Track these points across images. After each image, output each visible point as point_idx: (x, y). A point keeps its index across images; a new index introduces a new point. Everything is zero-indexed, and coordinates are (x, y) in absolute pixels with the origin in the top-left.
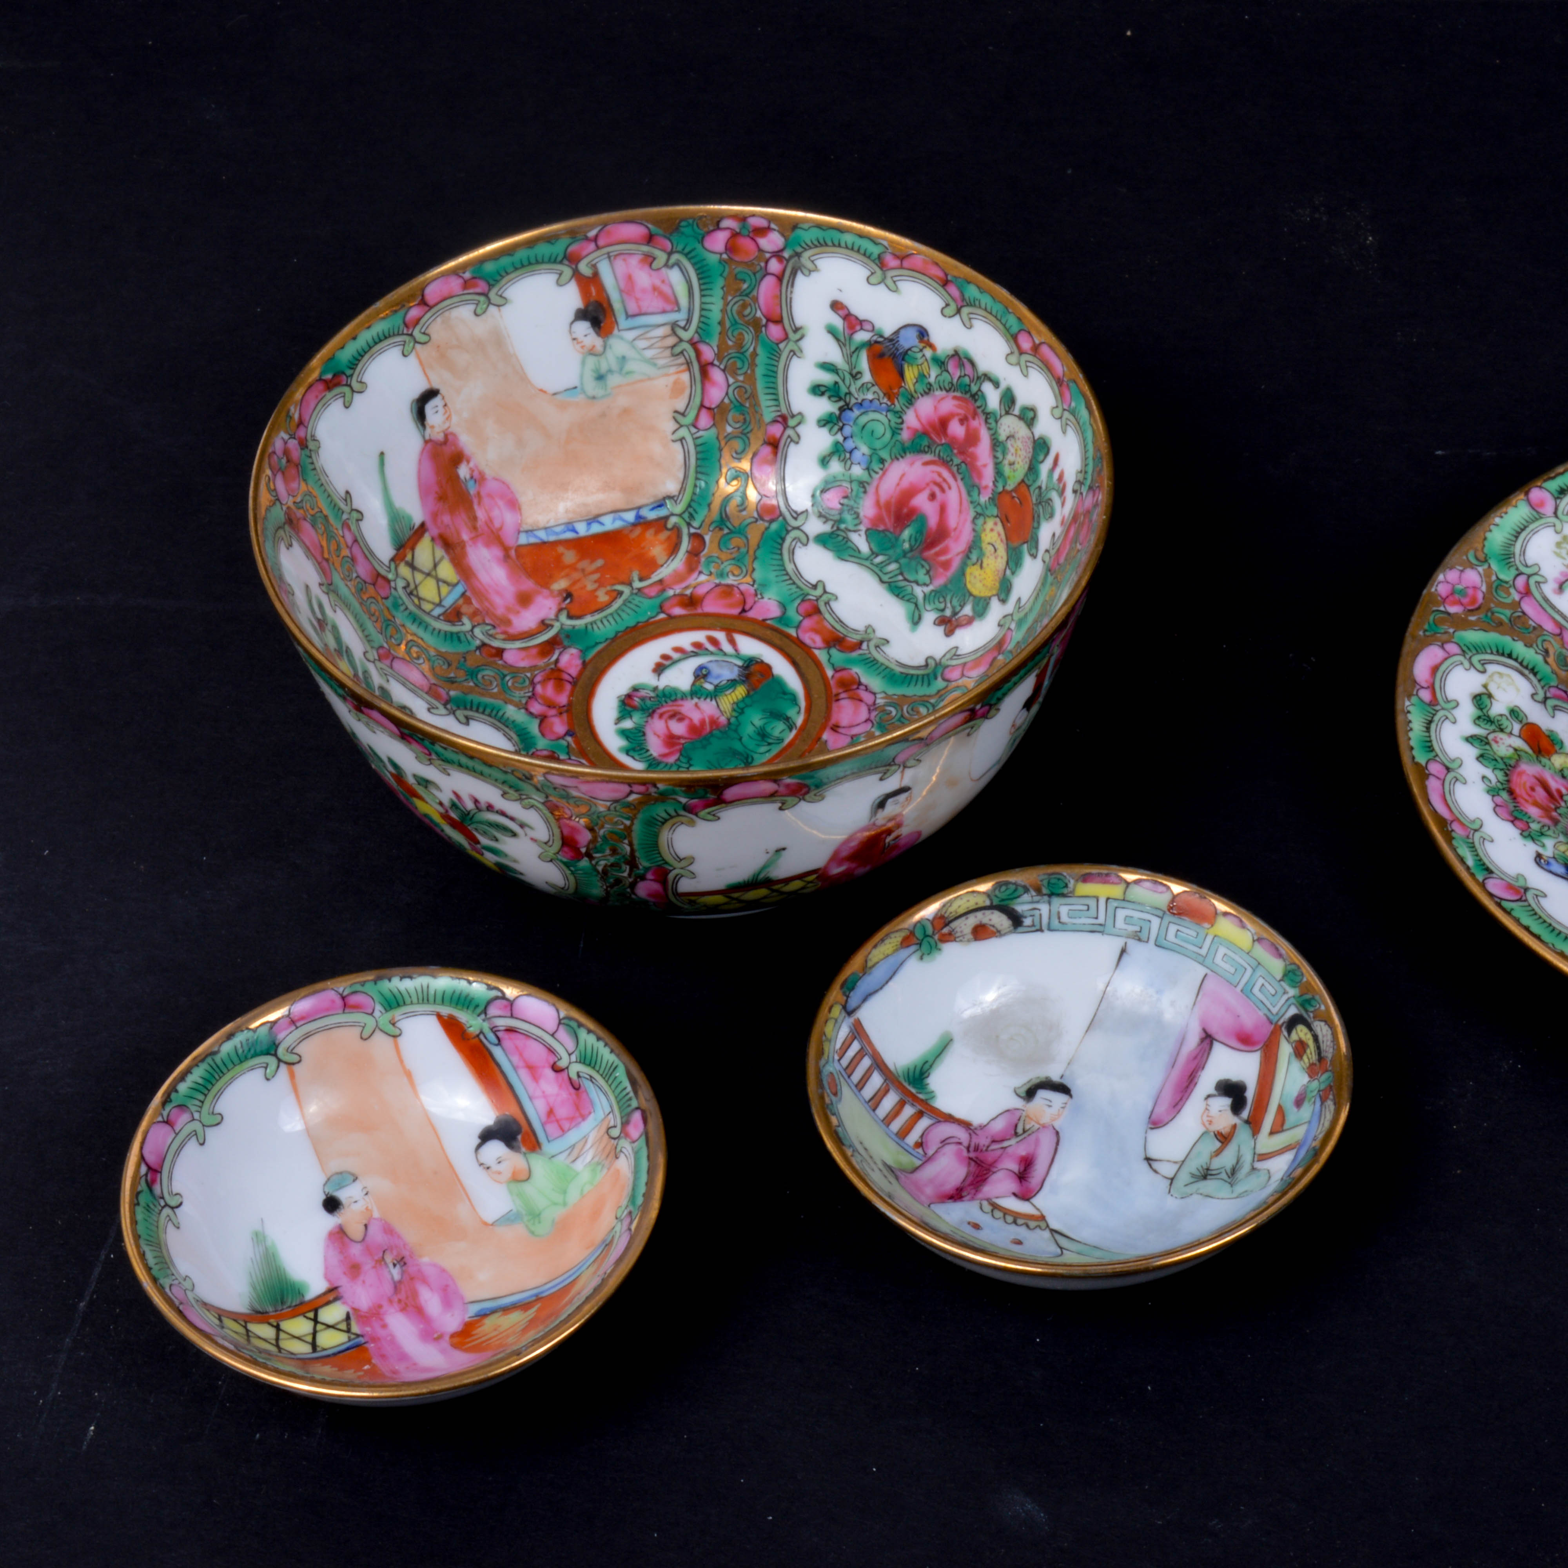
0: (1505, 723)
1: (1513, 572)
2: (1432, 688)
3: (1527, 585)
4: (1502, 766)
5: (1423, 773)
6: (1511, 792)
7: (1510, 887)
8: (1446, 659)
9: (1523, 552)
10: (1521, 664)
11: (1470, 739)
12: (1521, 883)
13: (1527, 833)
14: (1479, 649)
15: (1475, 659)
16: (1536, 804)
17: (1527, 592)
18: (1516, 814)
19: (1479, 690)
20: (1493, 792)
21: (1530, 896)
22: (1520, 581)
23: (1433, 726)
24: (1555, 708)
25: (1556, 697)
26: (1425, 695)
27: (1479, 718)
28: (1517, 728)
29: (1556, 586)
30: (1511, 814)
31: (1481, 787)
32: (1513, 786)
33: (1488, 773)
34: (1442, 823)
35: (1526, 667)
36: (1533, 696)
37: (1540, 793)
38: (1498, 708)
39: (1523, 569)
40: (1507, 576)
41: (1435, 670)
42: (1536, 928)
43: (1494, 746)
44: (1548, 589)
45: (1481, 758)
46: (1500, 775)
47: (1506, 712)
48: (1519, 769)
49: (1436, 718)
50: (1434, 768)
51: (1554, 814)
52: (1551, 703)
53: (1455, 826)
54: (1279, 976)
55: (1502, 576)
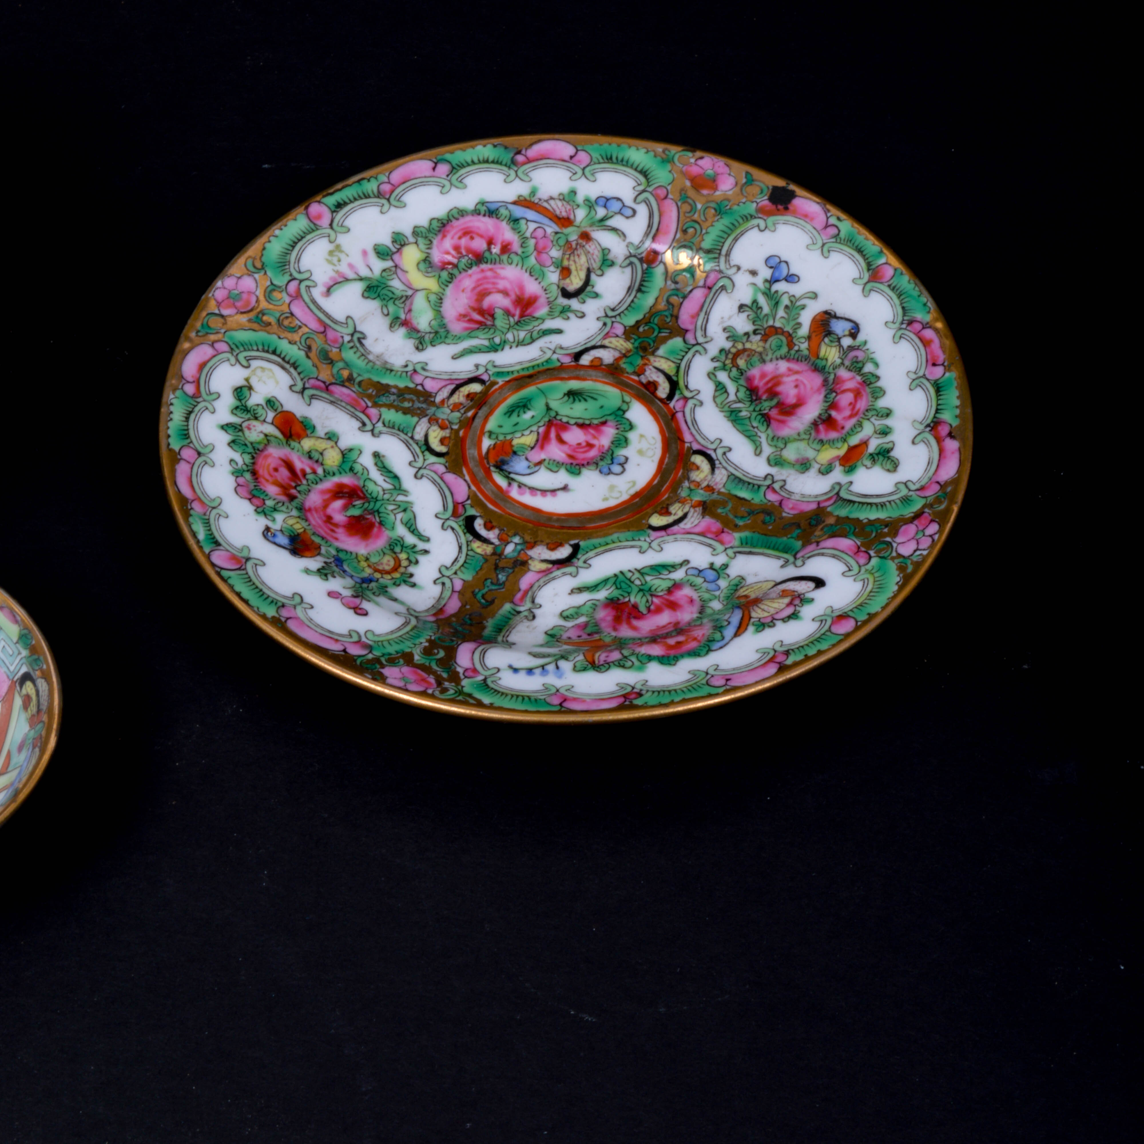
0: (260, 411)
1: (287, 278)
2: (197, 382)
3: (298, 290)
4: (250, 450)
5: (175, 458)
6: (254, 473)
7: (234, 558)
8: (214, 356)
9: (298, 260)
10: (283, 359)
11: (225, 427)
12: (245, 554)
13: (261, 510)
14: (246, 346)
15: (241, 357)
16: (277, 483)
17: (297, 296)
18: (255, 493)
19: (242, 382)
20: (237, 473)
21: (249, 566)
22: (293, 286)
23: (192, 416)
24: (312, 397)
25: (314, 387)
26: (190, 389)
27: (237, 408)
28: (271, 415)
29: (325, 289)
30: (250, 493)
31: (228, 468)
32: (257, 467)
33: (237, 457)
34: (184, 501)
35: (288, 362)
36: (291, 387)
37: (284, 472)
38: (256, 399)
39: (296, 275)
40: (280, 281)
41: (202, 366)
42: (246, 593)
43: (247, 432)
44: (317, 293)
45: (232, 443)
46: (247, 458)
47: (263, 403)
48: (266, 453)
49: (197, 409)
50: (187, 454)
51: (293, 491)
52: (308, 393)
53: (196, 505)
54: (15, 639)
55: (275, 282)
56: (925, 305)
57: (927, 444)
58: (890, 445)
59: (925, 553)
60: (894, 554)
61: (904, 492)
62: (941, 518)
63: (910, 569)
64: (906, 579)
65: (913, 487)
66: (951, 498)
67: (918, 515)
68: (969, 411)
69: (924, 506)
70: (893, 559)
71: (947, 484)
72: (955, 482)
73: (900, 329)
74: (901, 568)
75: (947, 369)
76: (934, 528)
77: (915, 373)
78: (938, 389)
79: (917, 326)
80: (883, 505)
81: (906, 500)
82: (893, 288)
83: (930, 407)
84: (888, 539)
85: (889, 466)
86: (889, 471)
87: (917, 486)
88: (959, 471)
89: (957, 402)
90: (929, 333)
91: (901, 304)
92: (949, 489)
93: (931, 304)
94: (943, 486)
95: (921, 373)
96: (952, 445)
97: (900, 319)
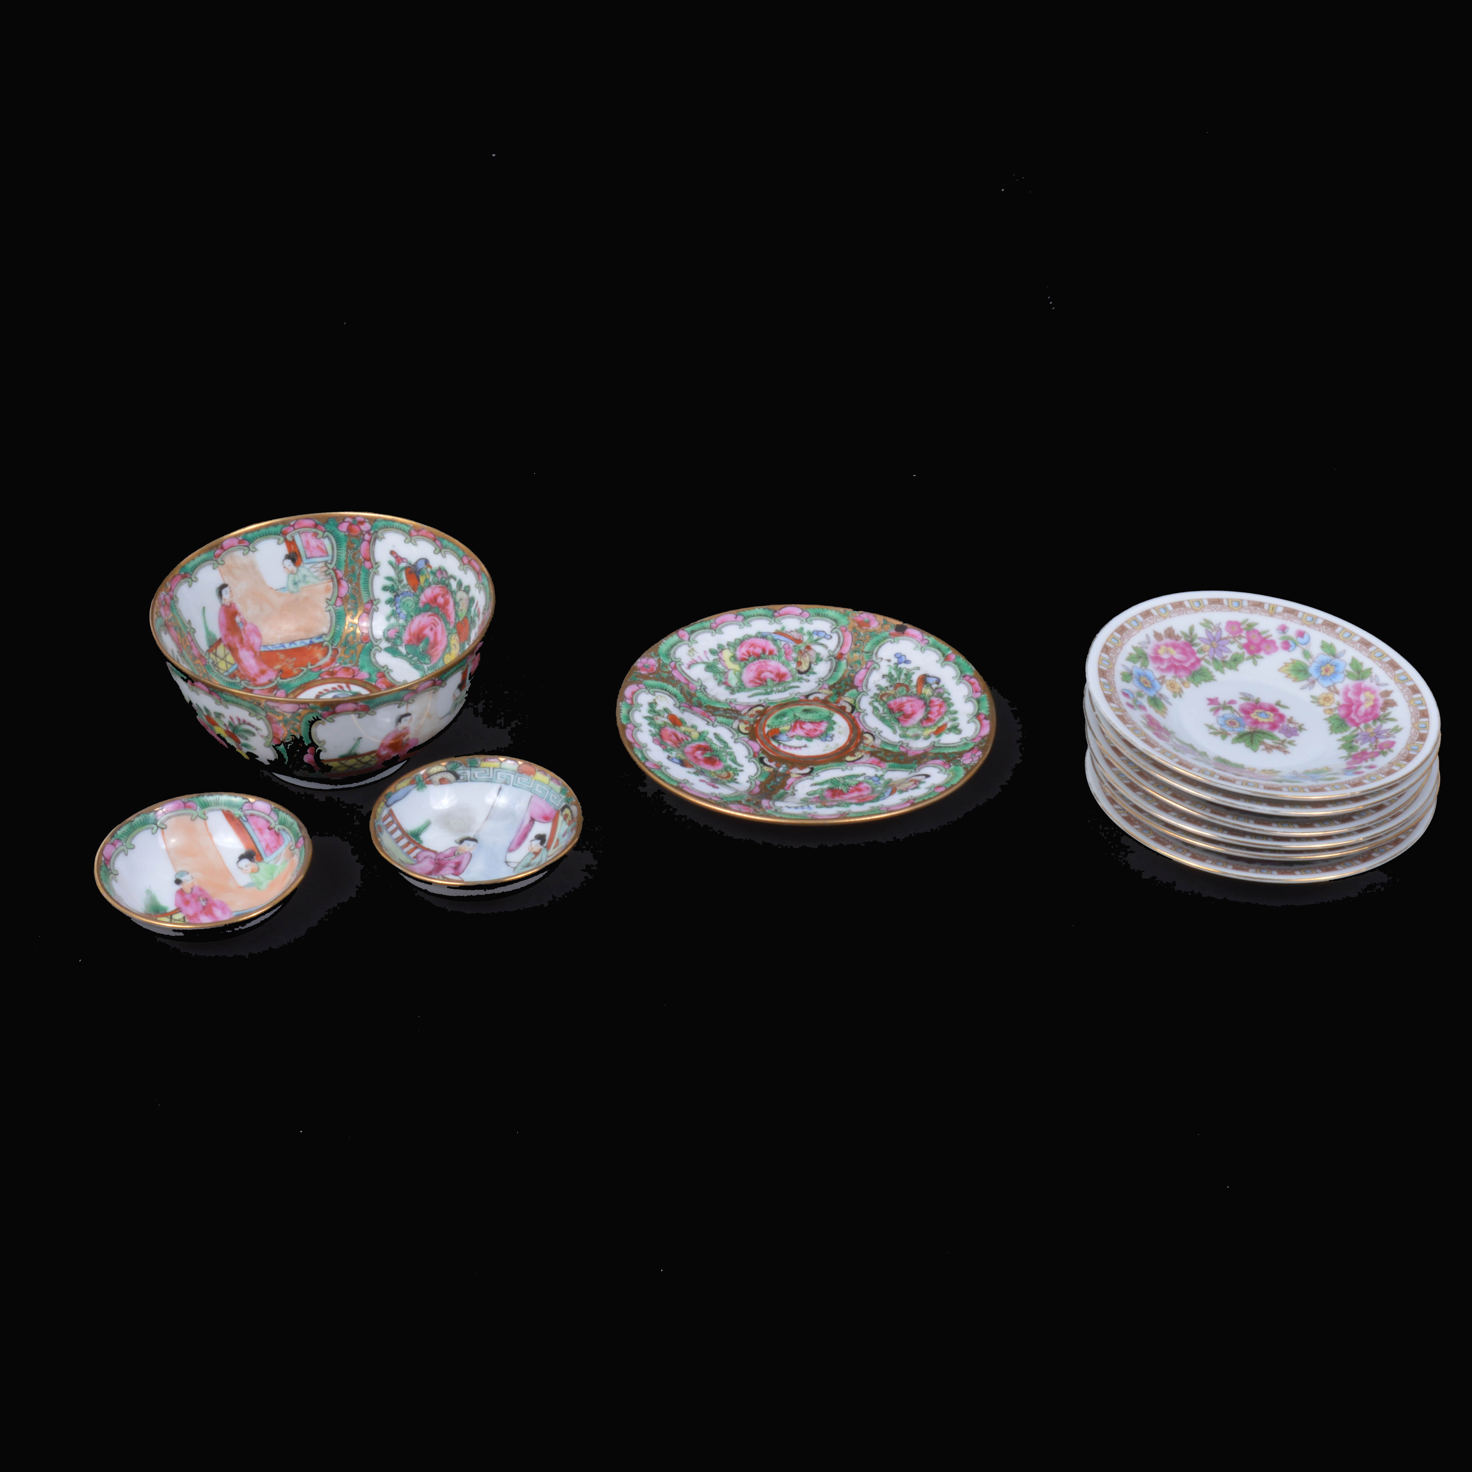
0: (661, 713)
1: (670, 660)
2: (632, 699)
3: (675, 666)
4: (658, 727)
5: (625, 727)
6: (661, 736)
7: (655, 765)
8: (638, 690)
9: (674, 653)
10: (670, 693)
11: (646, 718)
12: (660, 764)
13: (665, 749)
14: (653, 687)
15: (651, 691)
16: (671, 740)
17: (675, 668)
18: (662, 743)
19: (652, 701)
20: (653, 735)
21: (663, 768)
22: (672, 664)
23: (631, 712)
24: (684, 710)
25: (684, 706)
26: (629, 702)
27: (650, 711)
28: (666, 715)
29: (688, 666)
30: (660, 743)
31: (648, 733)
32: (662, 734)
33: (652, 729)
34: (630, 743)
35: (672, 694)
36: (674, 705)
37: (673, 738)
38: (659, 708)
39: (673, 659)
40: (667, 661)
41: (633, 693)
42: (663, 777)
43: (656, 721)
44: (684, 667)
45: (650, 724)
46: (657, 730)
47: (662, 710)
48: (665, 729)
49: (632, 709)
50: (629, 726)
51: (679, 745)
52: (682, 708)
53: (635, 745)
54: (559, 792)
55: (665, 662)
56: (971, 669)
57: (975, 723)
58: (956, 725)
59: (976, 762)
60: (962, 764)
61: (965, 741)
62: (983, 749)
63: (969, 768)
64: (968, 772)
65: (969, 739)
66: (987, 742)
67: (972, 749)
68: (994, 709)
69: (975, 746)
70: (961, 765)
71: (984, 737)
72: (988, 736)
73: (959, 679)
74: (965, 768)
75: (982, 693)
76: (980, 753)
77: (968, 696)
78: (979, 701)
79: (968, 678)
80: (955, 747)
81: (966, 744)
82: (956, 663)
83: (975, 709)
84: (959, 759)
85: (957, 732)
86: (957, 734)
87: (971, 738)
88: (990, 732)
89: (988, 706)
90: (973, 680)
91: (960, 669)
92: (986, 738)
93: (973, 668)
94: (983, 738)
95: (970, 696)
96: (987, 722)
97: (959, 675)
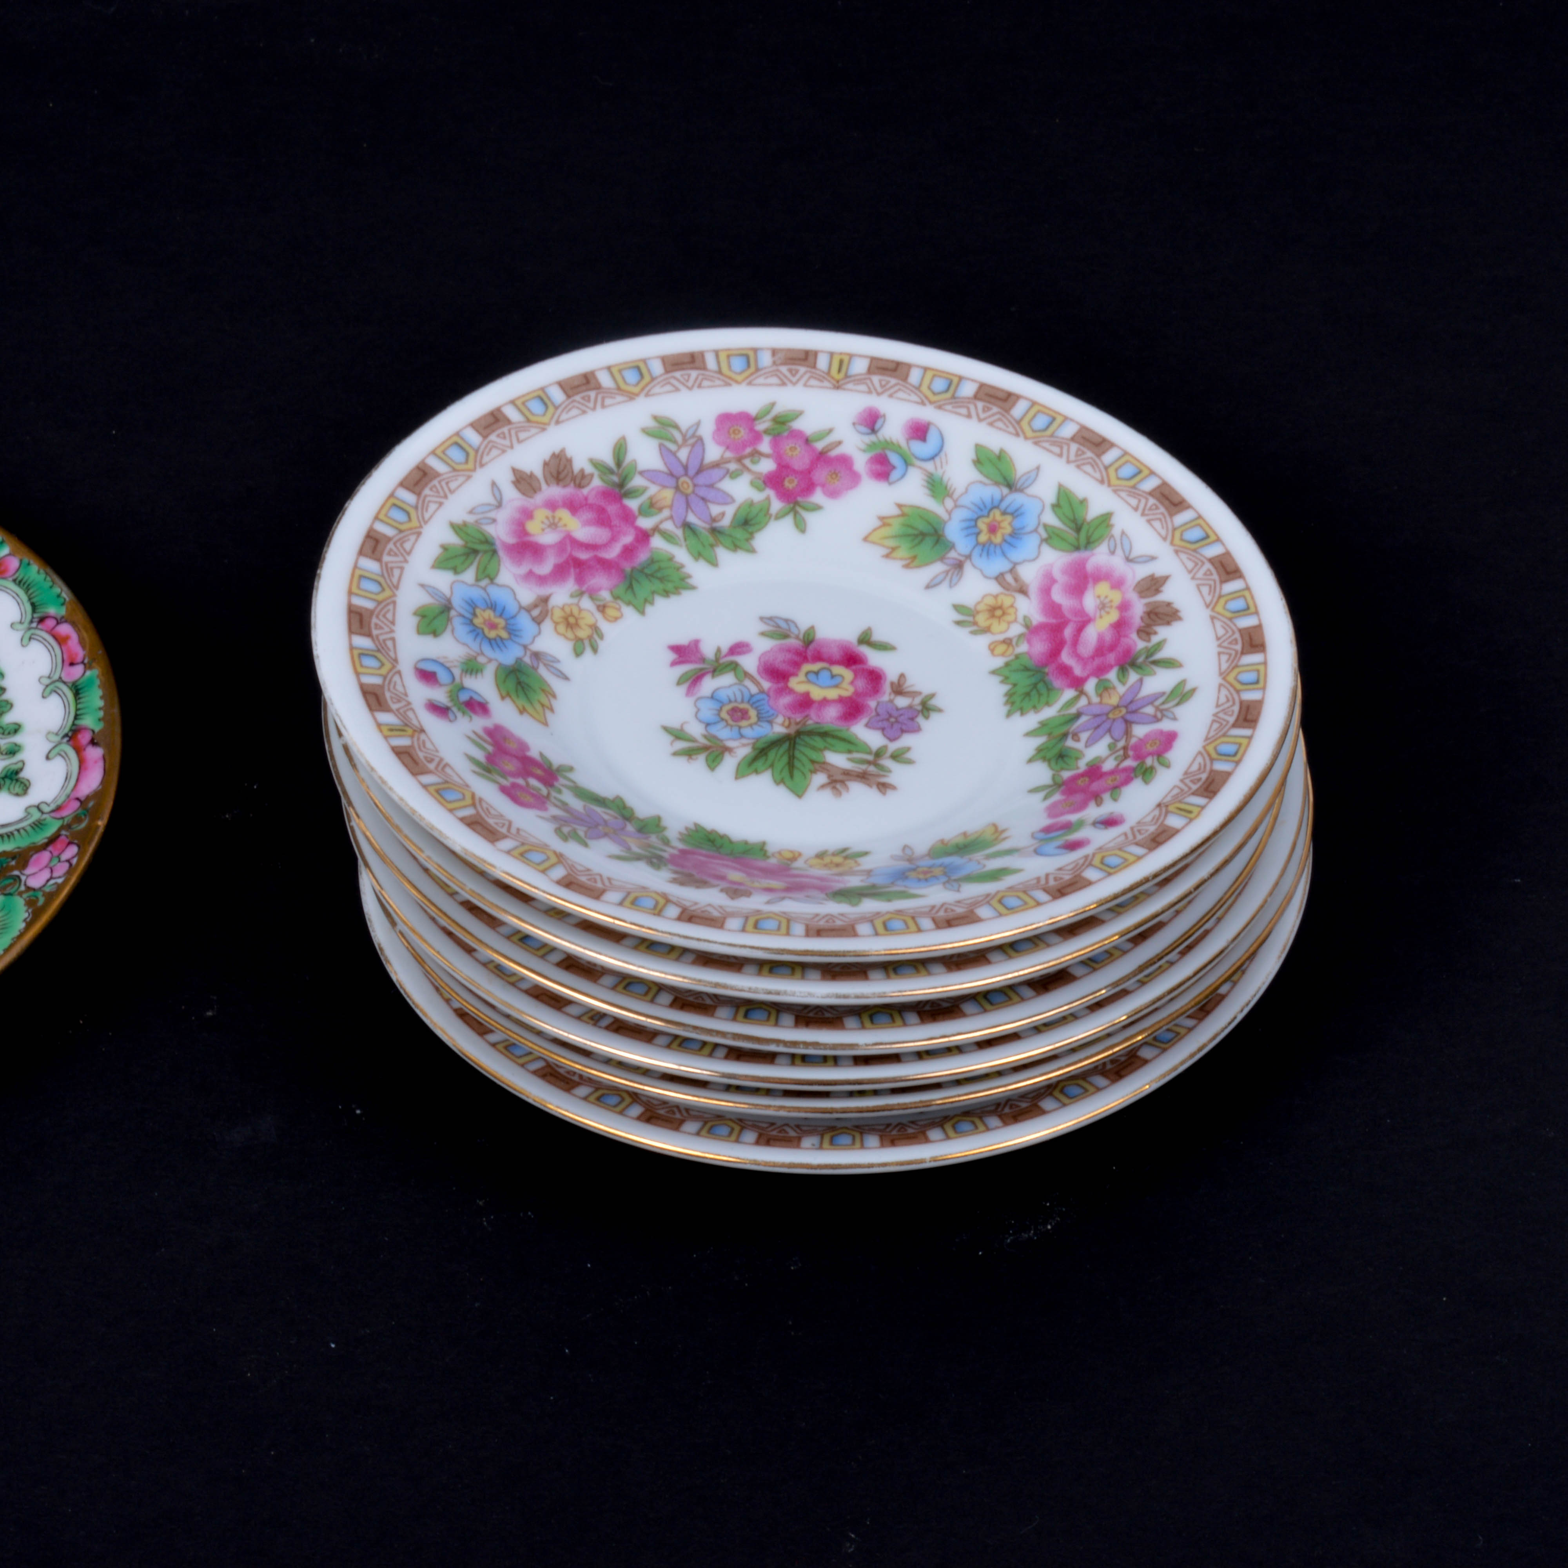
56: (59, 596)
57: (64, 756)
58: (20, 765)
59: (60, 881)
60: (23, 888)
61: (36, 815)
62: (80, 840)
63: (41, 901)
64: (36, 914)
65: (46, 809)
66: (94, 814)
67: (52, 840)
68: (116, 711)
69: (62, 828)
70: (20, 894)
71: (88, 798)
72: (98, 795)
73: (29, 629)
74: (30, 903)
75: (87, 667)
76: (73, 850)
77: (49, 677)
78: (77, 691)
79: (51, 623)
80: (10, 835)
81: (38, 825)
82: (19, 583)
83: (67, 713)
84: (16, 873)
85: (18, 789)
86: (17, 795)
87: (53, 807)
88: (103, 782)
89: (101, 703)
90: (65, 629)
91: (30, 599)
92: (91, 804)
93: (66, 594)
94: (83, 802)
95: (56, 677)
96: (95, 754)
97: (29, 617)
